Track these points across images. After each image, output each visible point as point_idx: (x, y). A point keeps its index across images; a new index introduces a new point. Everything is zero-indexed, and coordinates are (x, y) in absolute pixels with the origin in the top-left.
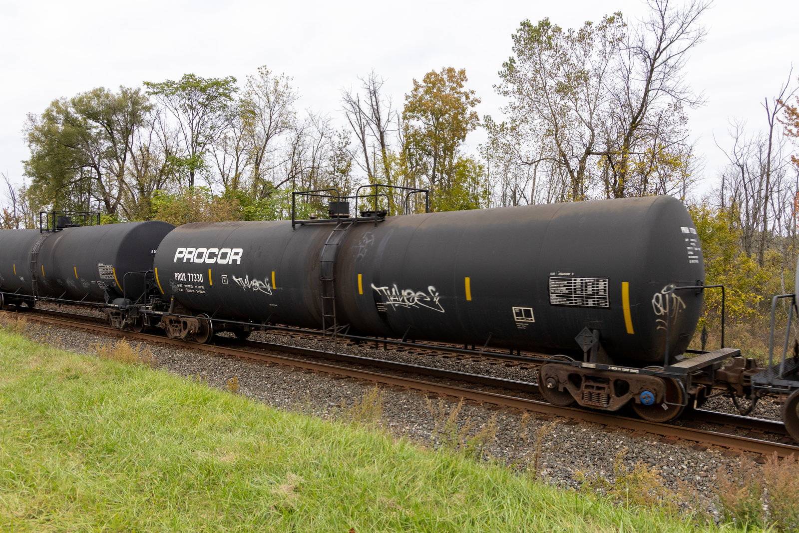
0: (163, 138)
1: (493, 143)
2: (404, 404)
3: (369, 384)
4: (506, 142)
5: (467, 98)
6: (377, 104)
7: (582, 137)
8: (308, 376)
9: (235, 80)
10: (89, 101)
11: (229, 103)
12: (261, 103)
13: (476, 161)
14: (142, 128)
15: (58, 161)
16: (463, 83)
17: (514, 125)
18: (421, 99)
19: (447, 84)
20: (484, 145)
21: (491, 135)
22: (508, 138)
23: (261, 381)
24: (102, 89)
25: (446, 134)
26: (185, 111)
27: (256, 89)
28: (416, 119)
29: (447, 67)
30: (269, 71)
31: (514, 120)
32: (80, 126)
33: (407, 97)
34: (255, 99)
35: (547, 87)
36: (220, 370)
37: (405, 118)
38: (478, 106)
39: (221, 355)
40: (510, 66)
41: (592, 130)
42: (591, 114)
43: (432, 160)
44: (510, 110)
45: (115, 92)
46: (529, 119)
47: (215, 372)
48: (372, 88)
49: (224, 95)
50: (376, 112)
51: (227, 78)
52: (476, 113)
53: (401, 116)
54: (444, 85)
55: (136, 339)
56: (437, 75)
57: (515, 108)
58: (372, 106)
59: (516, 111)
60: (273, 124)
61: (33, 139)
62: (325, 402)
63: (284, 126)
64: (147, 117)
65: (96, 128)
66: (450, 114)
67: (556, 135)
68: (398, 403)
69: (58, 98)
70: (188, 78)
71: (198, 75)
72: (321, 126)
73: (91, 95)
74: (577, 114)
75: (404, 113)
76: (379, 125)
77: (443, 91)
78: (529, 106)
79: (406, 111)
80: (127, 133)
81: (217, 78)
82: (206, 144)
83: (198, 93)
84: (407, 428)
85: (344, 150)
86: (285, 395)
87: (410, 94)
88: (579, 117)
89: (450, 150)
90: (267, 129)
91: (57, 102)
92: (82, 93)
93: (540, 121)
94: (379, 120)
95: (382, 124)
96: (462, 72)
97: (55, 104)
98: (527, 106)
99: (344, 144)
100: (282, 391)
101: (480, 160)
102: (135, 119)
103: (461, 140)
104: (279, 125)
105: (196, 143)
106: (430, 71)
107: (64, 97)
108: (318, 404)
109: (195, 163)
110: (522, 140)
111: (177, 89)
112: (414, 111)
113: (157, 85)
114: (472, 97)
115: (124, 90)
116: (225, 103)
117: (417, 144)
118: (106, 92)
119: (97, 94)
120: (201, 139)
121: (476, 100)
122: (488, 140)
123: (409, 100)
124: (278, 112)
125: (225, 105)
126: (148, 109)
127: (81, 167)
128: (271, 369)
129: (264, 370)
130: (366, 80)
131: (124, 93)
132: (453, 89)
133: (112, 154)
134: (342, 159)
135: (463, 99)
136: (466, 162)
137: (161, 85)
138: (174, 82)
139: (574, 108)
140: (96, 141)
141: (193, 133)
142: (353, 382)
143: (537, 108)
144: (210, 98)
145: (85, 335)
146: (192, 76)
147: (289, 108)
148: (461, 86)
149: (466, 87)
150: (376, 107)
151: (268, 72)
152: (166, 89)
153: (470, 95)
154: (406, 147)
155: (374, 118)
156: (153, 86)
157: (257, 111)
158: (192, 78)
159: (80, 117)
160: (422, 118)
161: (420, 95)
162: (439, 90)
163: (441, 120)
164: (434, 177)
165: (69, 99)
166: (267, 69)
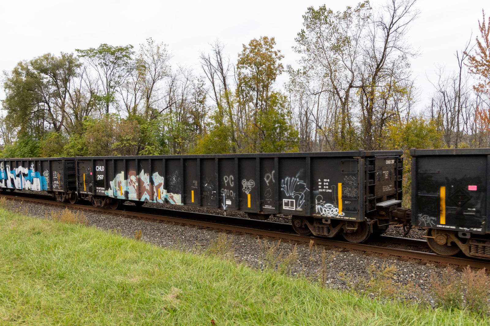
0: (88, 84)
1: (293, 82)
2: (243, 243)
3: (221, 231)
4: (301, 81)
5: (276, 55)
6: (221, 60)
7: (346, 77)
8: (183, 228)
9: (132, 47)
10: (41, 62)
11: (129, 61)
12: (149, 60)
13: (282, 94)
14: (75, 78)
15: (23, 100)
16: (273, 46)
17: (305, 71)
18: (248, 56)
19: (264, 46)
20: (287, 84)
21: (291, 77)
22: (302, 78)
23: (154, 232)
24: (49, 54)
25: (264, 77)
26: (102, 66)
27: (146, 52)
28: (245, 68)
29: (263, 36)
30: (154, 41)
31: (305, 68)
32: (36, 77)
33: (239, 55)
34: (145, 58)
35: (325, 47)
36: (128, 226)
37: (238, 68)
38: (283, 59)
39: (129, 217)
40: (302, 35)
41: (353, 73)
42: (352, 63)
43: (255, 93)
44: (302, 61)
45: (58, 56)
46: (314, 67)
47: (126, 227)
48: (217, 50)
49: (126, 56)
50: (220, 64)
51: (127, 46)
52: (281, 64)
53: (236, 67)
54: (261, 47)
55: (76, 208)
56: (257, 41)
57: (305, 60)
58: (218, 61)
59: (306, 62)
60: (157, 73)
61: (7, 86)
62: (194, 243)
63: (164, 74)
64: (78, 71)
65: (46, 78)
66: (266, 65)
67: (331, 76)
68: (239, 242)
69: (22, 61)
70: (103, 46)
71: (109, 45)
72: (186, 74)
73: (42, 58)
74: (343, 63)
75: (237, 65)
76: (222, 73)
77: (261, 51)
78: (314, 59)
79: (239, 64)
80: (66, 81)
81: (121, 46)
82: (115, 87)
83: (109, 55)
84: (245, 257)
85: (201, 88)
86: (169, 240)
87: (241, 53)
88: (344, 65)
89: (266, 87)
90: (153, 77)
92: (37, 57)
93: (321, 68)
94: (222, 70)
95: (224, 72)
96: (273, 39)
97: (20, 64)
98: (312, 59)
99: (201, 85)
100: (167, 237)
101: (284, 92)
102: (70, 72)
103: (273, 81)
104: (161, 74)
105: (109, 86)
106: (253, 39)
107: (26, 60)
108: (190, 245)
109: (109, 99)
110: (310, 80)
111: (96, 53)
112: (243, 64)
113: (84, 51)
114: (279, 54)
115: (63, 54)
116: (127, 61)
117: (246, 84)
118: (52, 56)
119: (46, 57)
120: (112, 84)
121: (281, 56)
122: (289, 80)
123: (240, 57)
124: (160, 66)
126: (79, 66)
127: (38, 103)
128: (160, 224)
129: (156, 225)
130: (214, 45)
131: (64, 56)
132: (267, 49)
133: (56, 95)
134: (200, 94)
135: (274, 56)
136: (276, 94)
137: (86, 51)
138: (94, 49)
139: (342, 59)
140: (46, 87)
141: (107, 80)
142: (211, 230)
143: (319, 60)
144: (117, 58)
145: (43, 207)
146: (105, 45)
147: (167, 63)
148: (272, 48)
149: (275, 48)
150: (220, 62)
152: (90, 53)
154: (239, 86)
155: (219, 69)
156: (82, 51)
157: (147, 66)
159: (36, 72)
160: (249, 68)
161: (247, 53)
162: (258, 50)
163: (260, 68)
164: (257, 104)
165: (28, 61)
166: (152, 40)
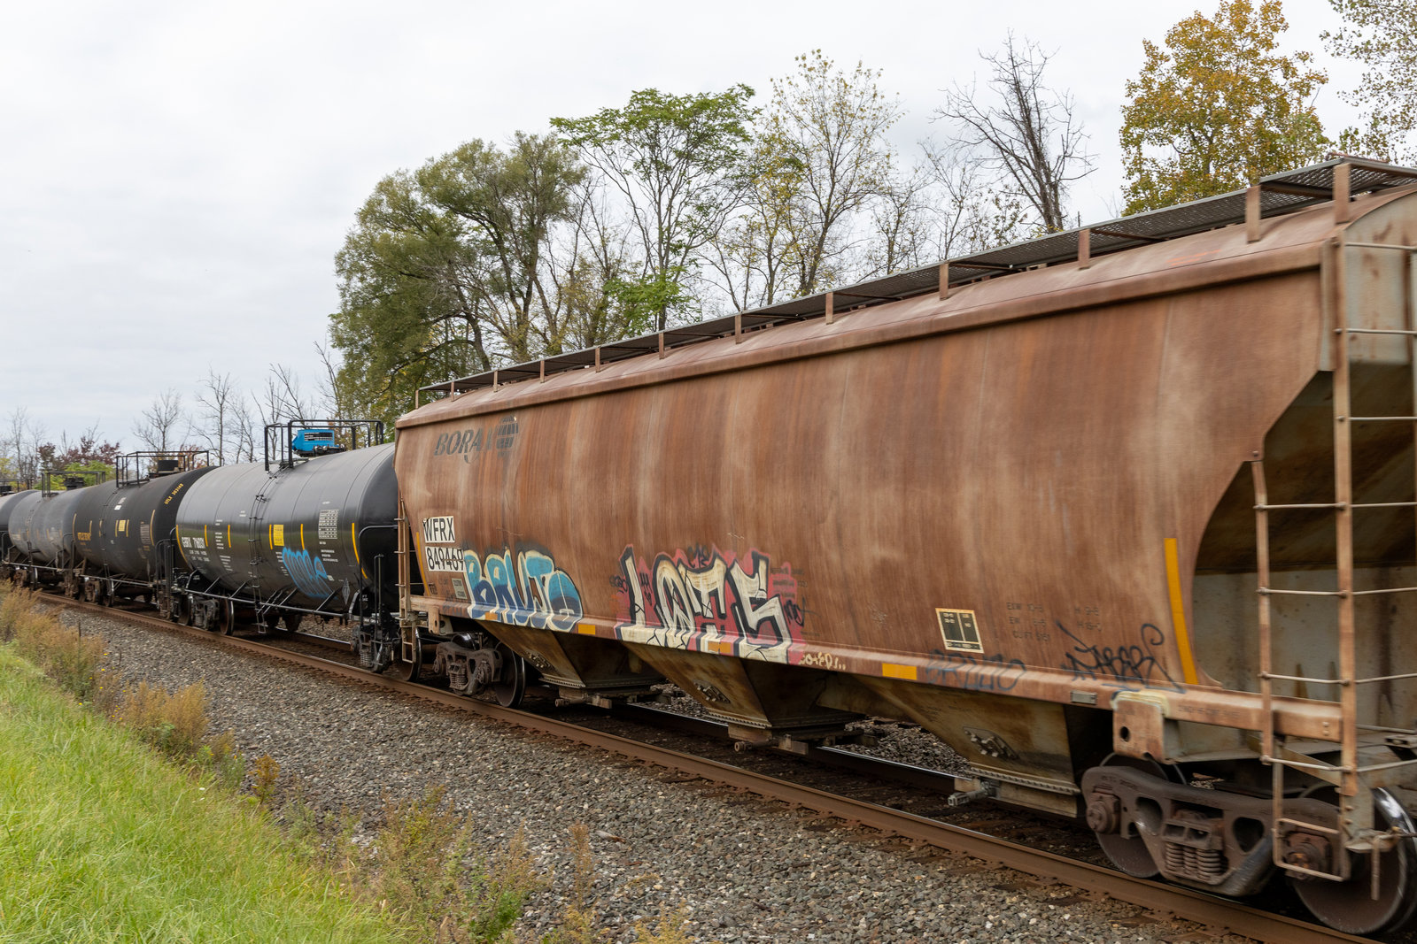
0: (597, 242)
5: (1289, 72)
9: (750, 92)
10: (451, 175)
11: (742, 146)
14: (563, 221)
15: (394, 312)
16: (1278, 37)
18: (1168, 86)
24: (477, 145)
26: (648, 175)
27: (798, 107)
28: (1156, 141)
30: (829, 63)
32: (437, 230)
33: (1132, 87)
34: (793, 131)
38: (1317, 92)
44: (1369, 93)
45: (504, 146)
49: (728, 129)
51: (732, 90)
52: (1312, 111)
53: (1119, 138)
56: (1205, 23)
59: (1384, 93)
60: (839, 187)
61: (346, 266)
64: (574, 195)
65: (471, 231)
69: (391, 173)
70: (643, 99)
71: (663, 91)
73: (455, 159)
75: (1125, 131)
79: (1129, 127)
80: (535, 233)
81: (704, 92)
83: (671, 129)
90: (824, 201)
91: (390, 182)
92: (438, 158)
94: (1041, 154)
96: (1273, 8)
97: (386, 187)
102: (548, 204)
104: (854, 189)
105: (668, 246)
106: (1189, 15)
107: (403, 170)
111: (626, 127)
112: (1141, 123)
113: (578, 123)
114: (1302, 69)
115: (524, 140)
116: (733, 147)
118: (485, 149)
119: (469, 156)
120: (680, 236)
121: (1313, 77)
123: (1136, 95)
124: (848, 158)
125: (734, 152)
126: (576, 178)
127: (447, 317)
131: (525, 148)
133: (502, 287)
137: (587, 123)
138: (617, 112)
140: (469, 257)
141: (660, 223)
144: (702, 138)
146: (652, 93)
149: (1285, 45)
151: (826, 64)
152: (589, 131)
153: (1298, 64)
156: (570, 125)
157: (803, 159)
158: (652, 99)
159: (439, 212)
161: (1162, 79)
165: (411, 174)
166: (823, 58)
